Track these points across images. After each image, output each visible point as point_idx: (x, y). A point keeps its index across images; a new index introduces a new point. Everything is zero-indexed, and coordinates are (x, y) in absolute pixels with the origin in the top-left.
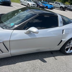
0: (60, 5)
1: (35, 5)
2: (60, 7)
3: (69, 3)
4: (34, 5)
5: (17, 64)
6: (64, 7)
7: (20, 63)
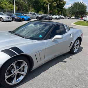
0: (36, 15)
1: (10, 18)
2: (36, 17)
3: (43, 12)
4: (8, 18)
5: (49, 69)
6: (40, 17)
7: (51, 68)
